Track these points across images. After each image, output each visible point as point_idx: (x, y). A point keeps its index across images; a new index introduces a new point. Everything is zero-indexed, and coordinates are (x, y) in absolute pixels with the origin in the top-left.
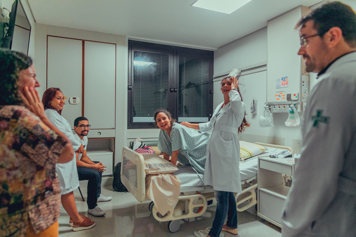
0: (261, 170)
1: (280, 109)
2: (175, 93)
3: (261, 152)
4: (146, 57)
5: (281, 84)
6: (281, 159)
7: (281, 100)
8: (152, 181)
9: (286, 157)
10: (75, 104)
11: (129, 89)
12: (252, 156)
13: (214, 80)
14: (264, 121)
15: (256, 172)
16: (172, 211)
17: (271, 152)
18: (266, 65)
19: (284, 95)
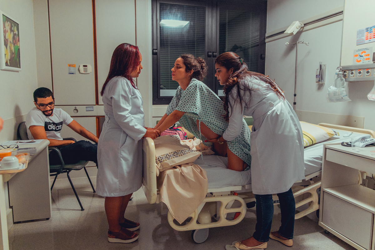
0: (328, 163)
1: (361, 76)
2: (214, 58)
3: (328, 137)
4: (175, 11)
5: (364, 38)
6: (359, 149)
7: (364, 61)
8: (166, 175)
9: (367, 146)
10: (86, 73)
11: (154, 54)
12: (313, 143)
13: (267, 40)
14: (335, 93)
15: (320, 166)
16: (195, 217)
17: (344, 137)
18: (342, 12)
19: (369, 55)
